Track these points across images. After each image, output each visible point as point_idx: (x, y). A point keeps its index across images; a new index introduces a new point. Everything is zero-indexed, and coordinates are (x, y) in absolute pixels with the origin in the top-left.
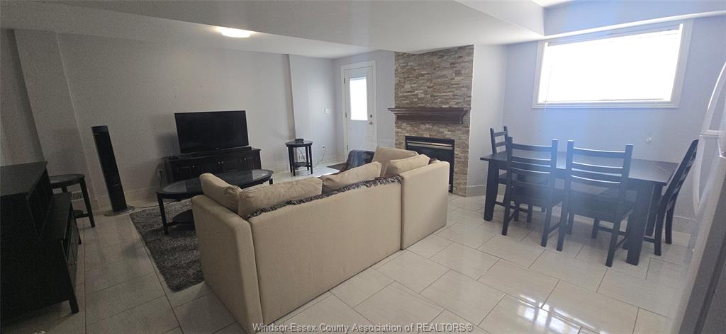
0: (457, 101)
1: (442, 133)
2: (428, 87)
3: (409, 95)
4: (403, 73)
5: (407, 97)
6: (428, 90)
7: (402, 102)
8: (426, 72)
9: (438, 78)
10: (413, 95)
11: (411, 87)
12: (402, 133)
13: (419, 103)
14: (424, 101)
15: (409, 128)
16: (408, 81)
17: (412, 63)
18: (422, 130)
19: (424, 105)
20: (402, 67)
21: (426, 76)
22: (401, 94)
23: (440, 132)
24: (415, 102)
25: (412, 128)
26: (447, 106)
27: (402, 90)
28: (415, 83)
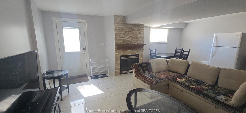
2: (130, 36)
3: (122, 39)
4: (119, 30)
5: (121, 40)
6: (130, 37)
7: (119, 42)
8: (129, 31)
9: (134, 33)
10: (124, 39)
11: (123, 36)
12: (118, 54)
13: (126, 42)
14: (128, 41)
15: (122, 52)
16: (121, 33)
17: (123, 27)
18: (128, 53)
19: (129, 43)
20: (118, 27)
21: (129, 32)
22: (118, 39)
23: (134, 52)
24: (125, 42)
25: (123, 52)
26: (137, 43)
27: (119, 37)
28: (125, 35)
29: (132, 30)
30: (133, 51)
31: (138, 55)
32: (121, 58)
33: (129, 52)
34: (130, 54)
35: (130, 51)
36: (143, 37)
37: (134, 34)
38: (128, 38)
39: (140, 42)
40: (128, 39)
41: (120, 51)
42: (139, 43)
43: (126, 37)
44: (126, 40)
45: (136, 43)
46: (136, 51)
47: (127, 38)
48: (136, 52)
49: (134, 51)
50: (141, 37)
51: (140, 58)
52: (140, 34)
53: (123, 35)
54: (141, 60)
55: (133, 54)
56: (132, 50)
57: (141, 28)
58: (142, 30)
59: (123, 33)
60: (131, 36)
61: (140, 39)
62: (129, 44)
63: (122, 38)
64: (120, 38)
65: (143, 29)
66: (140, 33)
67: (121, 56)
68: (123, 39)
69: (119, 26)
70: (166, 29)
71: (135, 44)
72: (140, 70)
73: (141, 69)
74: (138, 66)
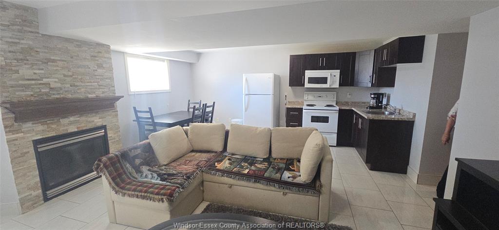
0: (103, 90)
1: (93, 121)
2: (65, 76)
3: (33, 85)
4: (10, 52)
5: (27, 87)
6: (66, 78)
7: (17, 93)
8: (59, 59)
9: (78, 68)
10: (40, 84)
11: (35, 73)
12: (23, 138)
13: (54, 94)
14: (61, 92)
15: (40, 127)
16: (25, 64)
17: (31, 43)
18: (64, 126)
19: (62, 96)
20: (7, 42)
21: (60, 64)
22: (13, 83)
23: (90, 122)
24: (46, 94)
25: (46, 126)
26: (93, 96)
27: (15, 76)
28: (42, 69)
29: (72, 57)
30: (83, 118)
31: (104, 127)
32: (36, 149)
33: (71, 123)
34: (76, 130)
35: (72, 119)
36: (112, 79)
37: (80, 69)
38: (57, 80)
39: (103, 93)
40: (59, 85)
41: (28, 125)
42: (100, 93)
43: (48, 78)
44: (51, 88)
45: (90, 96)
46: (92, 119)
47: (53, 82)
48: (95, 121)
49: (89, 119)
50: (107, 79)
51: (109, 135)
52: (100, 71)
53: (35, 71)
54: (114, 139)
55: (84, 128)
56: (81, 115)
57: (101, 52)
58: (106, 59)
59: (33, 65)
60: (70, 74)
61: (101, 83)
62: (64, 98)
63: (33, 82)
64: (20, 82)
65: (106, 55)
66: (100, 66)
67: (36, 143)
68: (36, 84)
69: (10, 40)
70: (163, 60)
71: (87, 100)
72: (124, 172)
73: (128, 165)
74: (119, 160)
